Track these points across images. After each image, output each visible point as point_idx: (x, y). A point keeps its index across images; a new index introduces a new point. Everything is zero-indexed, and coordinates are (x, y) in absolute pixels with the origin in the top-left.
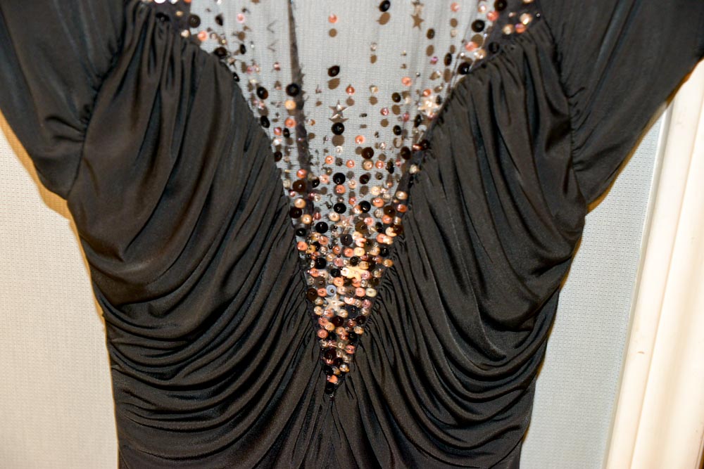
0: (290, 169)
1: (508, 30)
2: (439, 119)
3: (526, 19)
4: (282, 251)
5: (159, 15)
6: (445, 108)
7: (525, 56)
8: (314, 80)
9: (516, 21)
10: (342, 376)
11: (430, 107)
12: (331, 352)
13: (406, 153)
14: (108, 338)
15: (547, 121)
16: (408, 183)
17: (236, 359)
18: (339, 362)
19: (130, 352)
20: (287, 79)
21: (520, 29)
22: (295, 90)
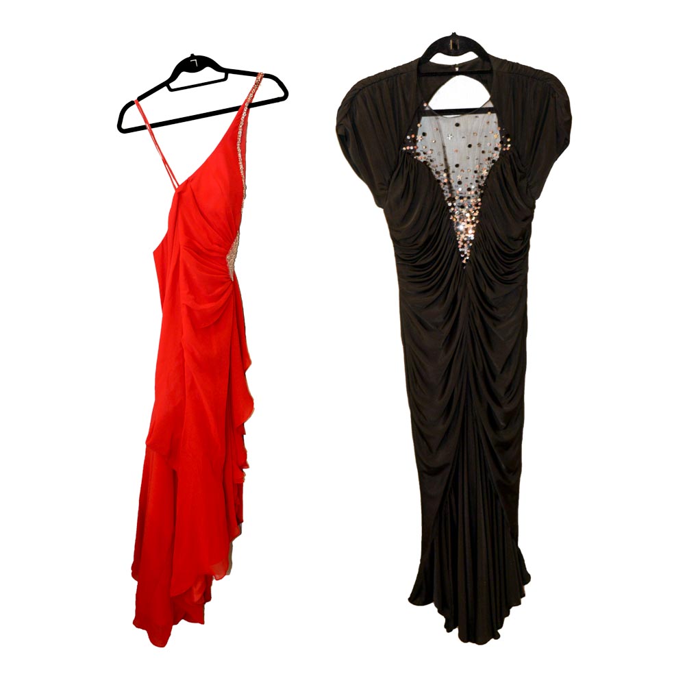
0: (447, 195)
1: (504, 149)
2: (488, 176)
3: (509, 146)
4: (446, 218)
5: (408, 153)
6: (489, 173)
7: (510, 156)
8: (452, 168)
9: (506, 147)
10: (467, 260)
11: (485, 173)
12: (463, 252)
13: (479, 187)
14: (395, 253)
15: (519, 174)
16: (481, 196)
17: (435, 255)
18: (466, 256)
19: (400, 256)
20: (444, 168)
21: (508, 149)
22: (447, 171)
